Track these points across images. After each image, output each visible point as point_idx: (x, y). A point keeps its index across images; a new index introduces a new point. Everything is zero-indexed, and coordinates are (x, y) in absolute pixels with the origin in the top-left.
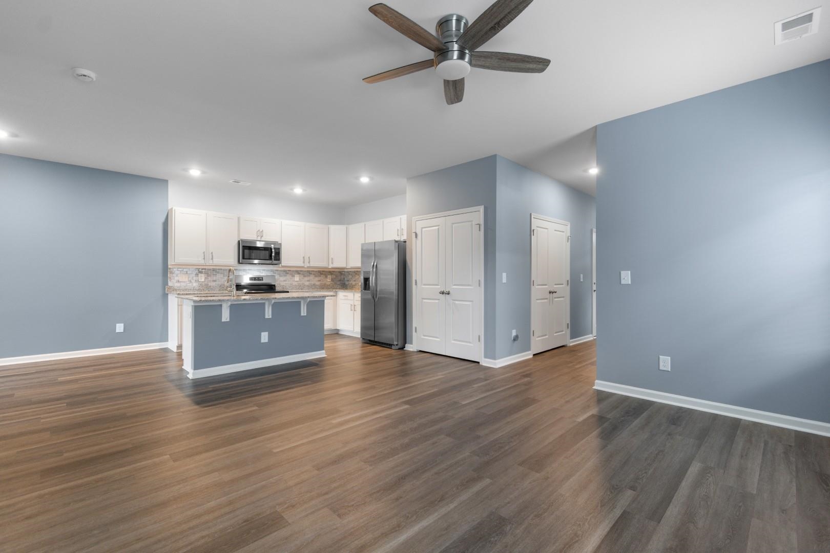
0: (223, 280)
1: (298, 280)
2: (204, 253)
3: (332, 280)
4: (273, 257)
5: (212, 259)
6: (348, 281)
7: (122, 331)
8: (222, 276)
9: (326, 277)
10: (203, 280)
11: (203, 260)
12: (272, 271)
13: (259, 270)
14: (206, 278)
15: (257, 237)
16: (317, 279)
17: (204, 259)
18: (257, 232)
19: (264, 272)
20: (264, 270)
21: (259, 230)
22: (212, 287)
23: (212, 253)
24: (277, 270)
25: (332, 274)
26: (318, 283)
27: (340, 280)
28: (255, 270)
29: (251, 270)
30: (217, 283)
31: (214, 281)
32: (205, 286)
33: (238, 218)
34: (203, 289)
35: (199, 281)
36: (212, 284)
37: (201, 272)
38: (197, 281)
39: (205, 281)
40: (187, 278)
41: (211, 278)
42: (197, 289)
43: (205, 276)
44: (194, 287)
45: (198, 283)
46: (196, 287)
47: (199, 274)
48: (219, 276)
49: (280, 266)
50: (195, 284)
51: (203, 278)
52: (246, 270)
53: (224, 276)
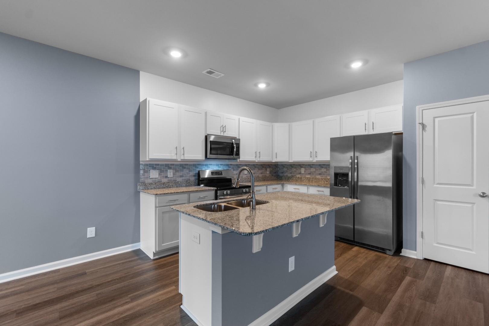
0: (189, 175)
2: (176, 148)
3: (270, 172)
4: (234, 153)
5: (184, 154)
6: (283, 173)
7: (94, 235)
8: (188, 172)
9: (266, 170)
10: (172, 176)
11: (176, 155)
12: (228, 165)
13: (217, 165)
14: (174, 174)
15: (221, 132)
16: (260, 171)
17: (176, 154)
18: (221, 127)
19: (221, 166)
20: (222, 165)
21: (222, 126)
22: (179, 183)
23: (183, 148)
24: (231, 165)
25: (270, 167)
26: (261, 175)
27: (275, 173)
29: (211, 165)
30: (184, 178)
31: (181, 176)
32: (174, 182)
33: (205, 112)
34: (172, 185)
35: (168, 177)
36: (179, 179)
37: (170, 168)
38: (167, 177)
39: (174, 177)
40: (158, 174)
41: (178, 174)
42: (167, 186)
43: (173, 171)
44: (164, 184)
45: (167, 179)
46: (166, 183)
47: (168, 170)
48: (186, 171)
49: (238, 161)
50: (165, 180)
51: (172, 174)
52: (208, 165)
53: (190, 171)
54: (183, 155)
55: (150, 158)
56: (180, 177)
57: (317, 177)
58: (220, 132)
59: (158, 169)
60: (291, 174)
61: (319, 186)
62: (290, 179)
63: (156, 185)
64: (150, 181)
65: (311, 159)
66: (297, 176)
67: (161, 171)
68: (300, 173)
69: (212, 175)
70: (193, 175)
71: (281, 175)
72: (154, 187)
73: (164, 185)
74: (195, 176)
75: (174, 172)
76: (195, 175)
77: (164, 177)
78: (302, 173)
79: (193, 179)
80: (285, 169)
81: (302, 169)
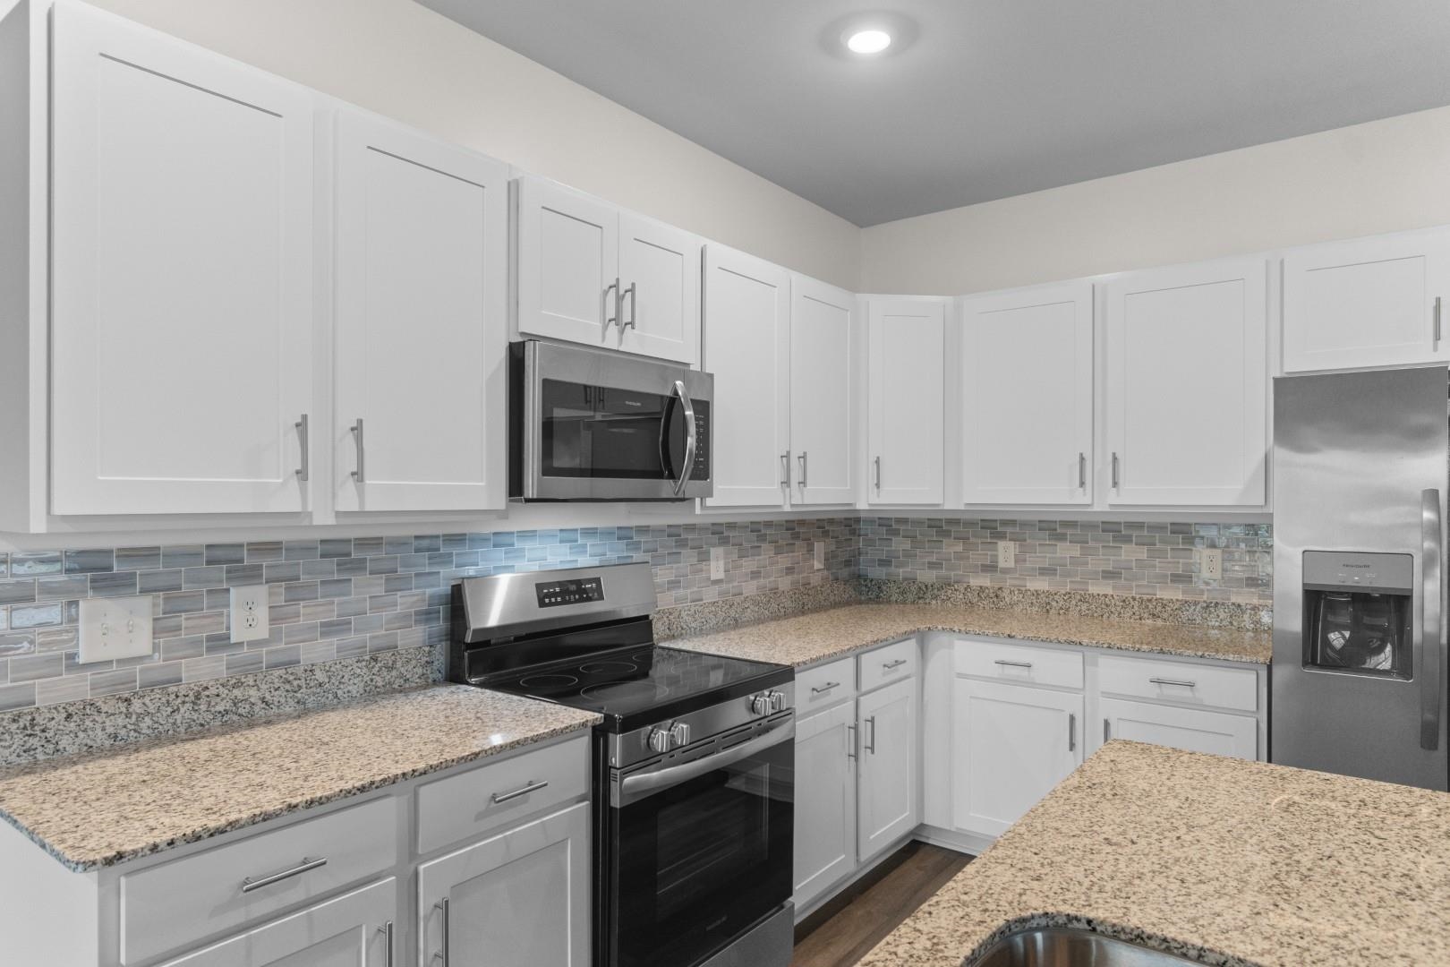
0: (386, 615)
1: (721, 575)
2: (302, 426)
3: (829, 559)
4: (684, 462)
5: (358, 475)
6: (885, 563)
8: (379, 590)
9: (810, 550)
10: (262, 631)
11: (294, 483)
12: (623, 534)
13: (567, 536)
14: (276, 616)
15: (605, 328)
16: (784, 561)
17: (302, 474)
18: (606, 293)
19: (589, 542)
21: (616, 286)
22: (320, 676)
23: (357, 430)
24: (643, 530)
25: (826, 533)
26: (785, 584)
27: (848, 563)
28: (549, 535)
29: (531, 535)
30: (352, 638)
31: (329, 629)
32: (277, 673)
33: (509, 183)
34: (263, 700)
35: (233, 640)
36: (319, 651)
37: (249, 575)
38: (220, 642)
39: (274, 636)
40: (147, 626)
41: (310, 613)
42: (220, 708)
43: (270, 594)
44: (198, 697)
45: (224, 656)
46: (213, 691)
47: (232, 590)
48: (365, 588)
49: (698, 510)
50: (204, 669)
51: (262, 614)
52: (506, 539)
53: (396, 583)
54: (351, 484)
55: (58, 510)
56: (323, 634)
57: (1093, 589)
58: (598, 325)
59: (144, 591)
60: (934, 573)
61: (1162, 652)
62: (929, 595)
63: (128, 715)
64: (74, 688)
65: (1081, 498)
66: (976, 581)
67: (173, 601)
68: (991, 568)
69: (542, 604)
70: (417, 613)
71: (877, 573)
72: (110, 730)
73: (203, 700)
74: (426, 616)
75: (281, 600)
76: (428, 613)
77: (195, 643)
78: (1002, 564)
79: (415, 636)
80: (900, 545)
81: (1001, 544)
